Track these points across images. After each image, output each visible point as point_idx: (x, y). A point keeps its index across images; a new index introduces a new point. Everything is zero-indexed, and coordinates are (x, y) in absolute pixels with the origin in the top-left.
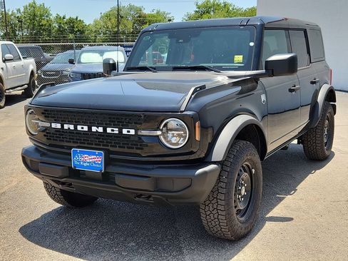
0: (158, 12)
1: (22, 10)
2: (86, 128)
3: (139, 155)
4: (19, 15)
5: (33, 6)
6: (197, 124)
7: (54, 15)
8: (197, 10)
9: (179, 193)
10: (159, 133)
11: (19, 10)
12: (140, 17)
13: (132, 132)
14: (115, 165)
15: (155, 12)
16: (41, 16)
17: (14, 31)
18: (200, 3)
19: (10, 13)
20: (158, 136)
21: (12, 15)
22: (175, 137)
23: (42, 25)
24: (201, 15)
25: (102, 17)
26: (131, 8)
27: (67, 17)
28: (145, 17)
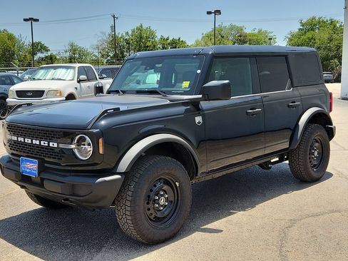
0: (260, 31)
1: (130, 33)
2: (30, 141)
3: (59, 165)
4: (127, 37)
5: (140, 29)
6: (101, 140)
7: (159, 37)
8: (301, 27)
9: (84, 198)
10: (73, 146)
11: (127, 33)
12: (240, 36)
13: (56, 145)
14: (51, 173)
15: (256, 31)
16: (147, 38)
17: (122, 53)
18: (304, 21)
19: (120, 36)
20: (72, 149)
21: (121, 38)
22: (85, 151)
23: (147, 47)
24: (305, 32)
25: (203, 37)
26: (232, 28)
27: (171, 39)
28: (245, 36)
